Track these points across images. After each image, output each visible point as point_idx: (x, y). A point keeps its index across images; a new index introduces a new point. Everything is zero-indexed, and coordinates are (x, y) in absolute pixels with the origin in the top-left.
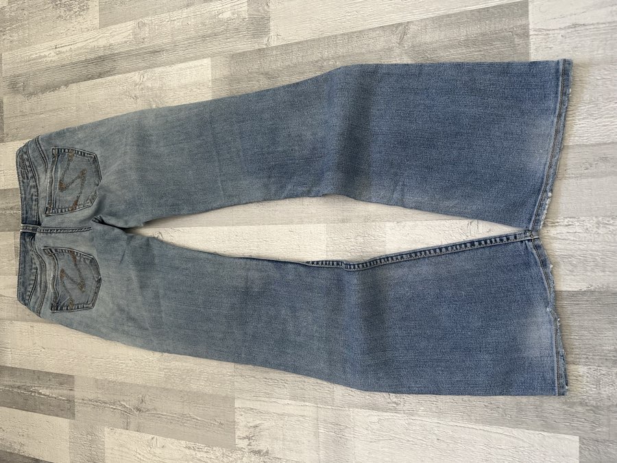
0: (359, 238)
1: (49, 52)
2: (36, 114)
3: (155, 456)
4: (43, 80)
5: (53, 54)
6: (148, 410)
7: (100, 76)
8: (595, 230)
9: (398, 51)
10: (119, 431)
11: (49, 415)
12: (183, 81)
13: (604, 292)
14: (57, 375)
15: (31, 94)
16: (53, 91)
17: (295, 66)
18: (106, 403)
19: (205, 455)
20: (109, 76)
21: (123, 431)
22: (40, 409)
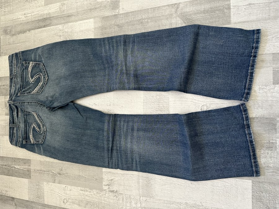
0: (158, 96)
1: (21, 16)
2: (16, 43)
3: (67, 194)
4: (19, 29)
5: (24, 17)
6: (64, 174)
7: (44, 26)
8: (259, 91)
9: (175, 15)
10: (50, 184)
11: (19, 177)
12: (81, 29)
13: (262, 118)
14: (23, 159)
15: (13, 35)
16: (23, 33)
17: (131, 22)
18: (45, 171)
19: (89, 193)
20: (48, 27)
21: (53, 184)
22: (15, 175)
